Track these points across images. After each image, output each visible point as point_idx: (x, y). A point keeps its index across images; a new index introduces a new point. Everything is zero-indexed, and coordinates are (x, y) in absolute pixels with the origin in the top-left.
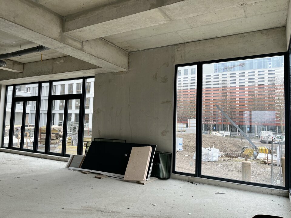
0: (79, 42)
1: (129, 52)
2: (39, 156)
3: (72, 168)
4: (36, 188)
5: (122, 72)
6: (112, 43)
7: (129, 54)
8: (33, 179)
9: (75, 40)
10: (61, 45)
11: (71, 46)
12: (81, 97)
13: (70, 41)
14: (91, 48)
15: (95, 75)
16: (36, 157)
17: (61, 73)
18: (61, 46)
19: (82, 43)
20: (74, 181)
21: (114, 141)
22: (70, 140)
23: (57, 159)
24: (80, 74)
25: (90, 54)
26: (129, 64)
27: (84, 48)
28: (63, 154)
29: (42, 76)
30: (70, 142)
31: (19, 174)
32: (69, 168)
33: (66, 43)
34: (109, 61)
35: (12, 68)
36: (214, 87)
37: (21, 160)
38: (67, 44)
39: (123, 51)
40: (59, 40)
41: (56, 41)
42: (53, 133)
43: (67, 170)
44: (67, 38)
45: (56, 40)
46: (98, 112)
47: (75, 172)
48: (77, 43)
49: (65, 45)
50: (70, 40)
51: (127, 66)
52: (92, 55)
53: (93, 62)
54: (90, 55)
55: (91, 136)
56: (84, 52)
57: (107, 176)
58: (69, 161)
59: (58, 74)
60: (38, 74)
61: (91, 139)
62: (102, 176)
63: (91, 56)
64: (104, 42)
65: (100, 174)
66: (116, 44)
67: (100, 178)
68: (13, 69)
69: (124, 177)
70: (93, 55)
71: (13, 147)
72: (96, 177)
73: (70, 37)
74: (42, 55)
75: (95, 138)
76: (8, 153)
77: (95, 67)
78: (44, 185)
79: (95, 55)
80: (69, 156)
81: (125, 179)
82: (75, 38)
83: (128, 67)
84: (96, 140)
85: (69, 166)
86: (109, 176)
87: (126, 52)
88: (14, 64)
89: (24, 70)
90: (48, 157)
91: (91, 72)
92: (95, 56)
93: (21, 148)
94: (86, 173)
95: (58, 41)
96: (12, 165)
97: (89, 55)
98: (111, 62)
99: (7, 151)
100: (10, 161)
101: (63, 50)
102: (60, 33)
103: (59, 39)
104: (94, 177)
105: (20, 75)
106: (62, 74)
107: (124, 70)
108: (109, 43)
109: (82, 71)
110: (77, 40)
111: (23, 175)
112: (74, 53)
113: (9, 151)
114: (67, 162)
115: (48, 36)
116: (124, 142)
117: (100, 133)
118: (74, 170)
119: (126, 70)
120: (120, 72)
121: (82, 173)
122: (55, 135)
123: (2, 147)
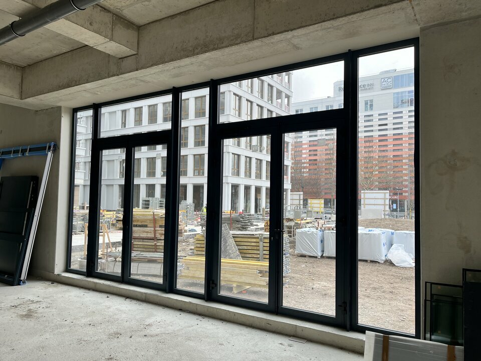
15: (422, 30)
35: (110, 34)
36: (394, 135)
42: (161, 227)
68: (111, 39)
71: (100, 270)
88: (114, 24)
89: (142, 47)
113: (92, 286)
123: (68, 269)
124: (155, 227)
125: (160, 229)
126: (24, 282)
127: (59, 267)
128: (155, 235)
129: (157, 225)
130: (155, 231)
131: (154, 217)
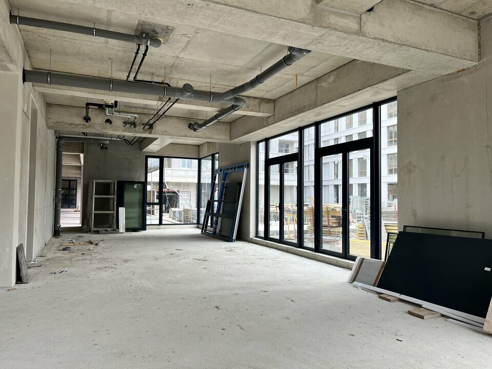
0: (354, 17)
1: (479, 20)
2: (306, 255)
3: (360, 284)
4: (287, 318)
5: (463, 70)
6: (432, 5)
7: (479, 24)
8: (288, 298)
9: (344, 16)
10: (316, 32)
11: (336, 29)
12: (372, 144)
13: (333, 20)
14: (382, 25)
15: (398, 92)
16: (301, 256)
17: (331, 103)
18: (316, 35)
19: (361, 18)
20: (362, 314)
21: (454, 234)
22: (363, 230)
23: (335, 262)
24: (368, 96)
25: (380, 39)
26: (480, 47)
27: (365, 29)
28: (346, 254)
29: (300, 115)
30: (362, 232)
31: (269, 285)
32: (355, 283)
33: (324, 25)
34: (427, 48)
35: (258, 110)
37: (279, 260)
38: (328, 27)
39: (463, 20)
40: (310, 21)
41: (305, 25)
42: (332, 217)
43: (350, 288)
44: (327, 14)
45: (304, 23)
46: (410, 171)
47: (364, 292)
48: (348, 21)
49: (323, 31)
50: (333, 17)
51: (475, 53)
52: (384, 40)
53: (390, 59)
54: (380, 41)
55: (397, 223)
56: (364, 38)
57: (438, 315)
58: (354, 268)
59: (326, 105)
60: (295, 112)
61: (397, 228)
62: (426, 312)
63: (383, 44)
64: (413, 6)
65: (420, 306)
66: (443, 6)
67: (422, 317)
68: (259, 112)
69: (486, 324)
70: (387, 41)
71: (271, 237)
72: (410, 313)
73: (334, 10)
74: (296, 75)
75: (405, 227)
76: (263, 246)
77: (396, 72)
78: (303, 314)
79: (393, 40)
80: (353, 258)
81: (486, 328)
82: (344, 10)
83: (479, 55)
84: (408, 230)
85: (354, 279)
86: (443, 316)
87: (470, 20)
88: (260, 103)
89: (276, 111)
90: (319, 258)
91: (389, 87)
92: (391, 42)
93: (281, 240)
94: (389, 300)
95: (309, 24)
96: (264, 268)
97: (377, 42)
98: (433, 50)
99: (261, 243)
100: (262, 260)
101: (323, 44)
102: (312, 6)
103: (310, 19)
104: (406, 312)
105: (270, 120)
106: (333, 105)
107: (467, 64)
108: (425, 6)
109: (369, 88)
110: (347, 15)
111: (274, 287)
112: (345, 45)
113: (265, 244)
114: (351, 269)
115: (288, 18)
116: (480, 236)
117: (415, 215)
118: (363, 289)
119: (475, 63)
120: (458, 72)
121: (380, 297)
122: (336, 220)
123: (257, 236)
124: (328, 217)
125: (332, 218)
126: (234, 241)
127: (252, 234)
128: (329, 223)
129: (330, 216)
130: (329, 220)
131: (327, 210)
